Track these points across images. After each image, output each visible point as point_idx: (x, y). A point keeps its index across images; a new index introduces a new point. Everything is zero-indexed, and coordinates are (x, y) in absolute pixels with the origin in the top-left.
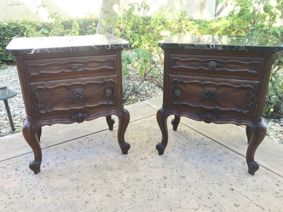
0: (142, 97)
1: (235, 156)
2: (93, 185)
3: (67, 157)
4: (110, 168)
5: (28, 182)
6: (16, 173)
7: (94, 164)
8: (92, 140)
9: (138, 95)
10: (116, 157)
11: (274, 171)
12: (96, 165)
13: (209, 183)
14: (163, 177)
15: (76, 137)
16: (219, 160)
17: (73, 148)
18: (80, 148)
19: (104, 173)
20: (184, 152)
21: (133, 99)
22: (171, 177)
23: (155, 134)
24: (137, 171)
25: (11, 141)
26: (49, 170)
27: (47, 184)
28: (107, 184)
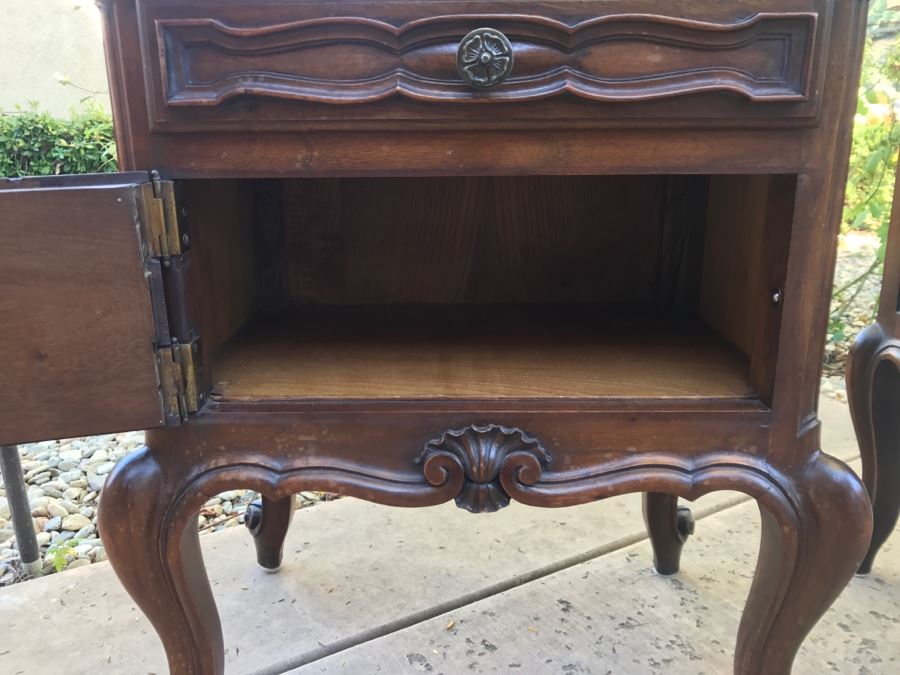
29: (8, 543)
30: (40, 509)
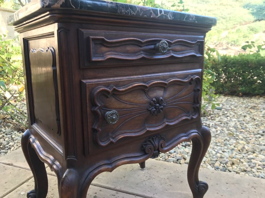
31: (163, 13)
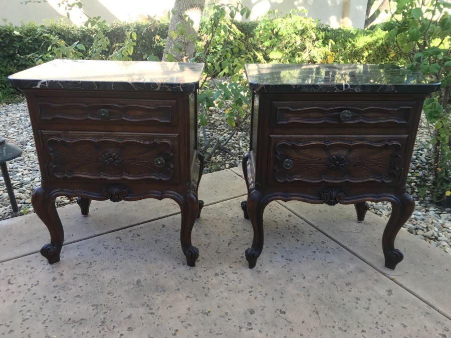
0: (233, 159)
1: (376, 277)
2: (129, 317)
3: (95, 263)
4: (162, 287)
5: (25, 306)
6: (7, 289)
7: (136, 278)
8: (139, 235)
9: (227, 154)
10: (173, 268)
11: (441, 309)
12: (139, 282)
13: (326, 327)
14: (248, 309)
15: (114, 229)
16: (347, 283)
17: (106, 248)
18: (118, 248)
19: (150, 296)
20: (289, 264)
21: (217, 161)
22: (263, 310)
23: (244, 229)
24: (206, 295)
25: (8, 230)
26: (61, 285)
27: (54, 312)
28: (153, 317)
29: (9, 207)
30: (18, 197)
31: (349, 87)
